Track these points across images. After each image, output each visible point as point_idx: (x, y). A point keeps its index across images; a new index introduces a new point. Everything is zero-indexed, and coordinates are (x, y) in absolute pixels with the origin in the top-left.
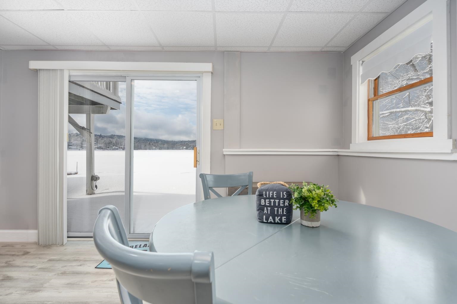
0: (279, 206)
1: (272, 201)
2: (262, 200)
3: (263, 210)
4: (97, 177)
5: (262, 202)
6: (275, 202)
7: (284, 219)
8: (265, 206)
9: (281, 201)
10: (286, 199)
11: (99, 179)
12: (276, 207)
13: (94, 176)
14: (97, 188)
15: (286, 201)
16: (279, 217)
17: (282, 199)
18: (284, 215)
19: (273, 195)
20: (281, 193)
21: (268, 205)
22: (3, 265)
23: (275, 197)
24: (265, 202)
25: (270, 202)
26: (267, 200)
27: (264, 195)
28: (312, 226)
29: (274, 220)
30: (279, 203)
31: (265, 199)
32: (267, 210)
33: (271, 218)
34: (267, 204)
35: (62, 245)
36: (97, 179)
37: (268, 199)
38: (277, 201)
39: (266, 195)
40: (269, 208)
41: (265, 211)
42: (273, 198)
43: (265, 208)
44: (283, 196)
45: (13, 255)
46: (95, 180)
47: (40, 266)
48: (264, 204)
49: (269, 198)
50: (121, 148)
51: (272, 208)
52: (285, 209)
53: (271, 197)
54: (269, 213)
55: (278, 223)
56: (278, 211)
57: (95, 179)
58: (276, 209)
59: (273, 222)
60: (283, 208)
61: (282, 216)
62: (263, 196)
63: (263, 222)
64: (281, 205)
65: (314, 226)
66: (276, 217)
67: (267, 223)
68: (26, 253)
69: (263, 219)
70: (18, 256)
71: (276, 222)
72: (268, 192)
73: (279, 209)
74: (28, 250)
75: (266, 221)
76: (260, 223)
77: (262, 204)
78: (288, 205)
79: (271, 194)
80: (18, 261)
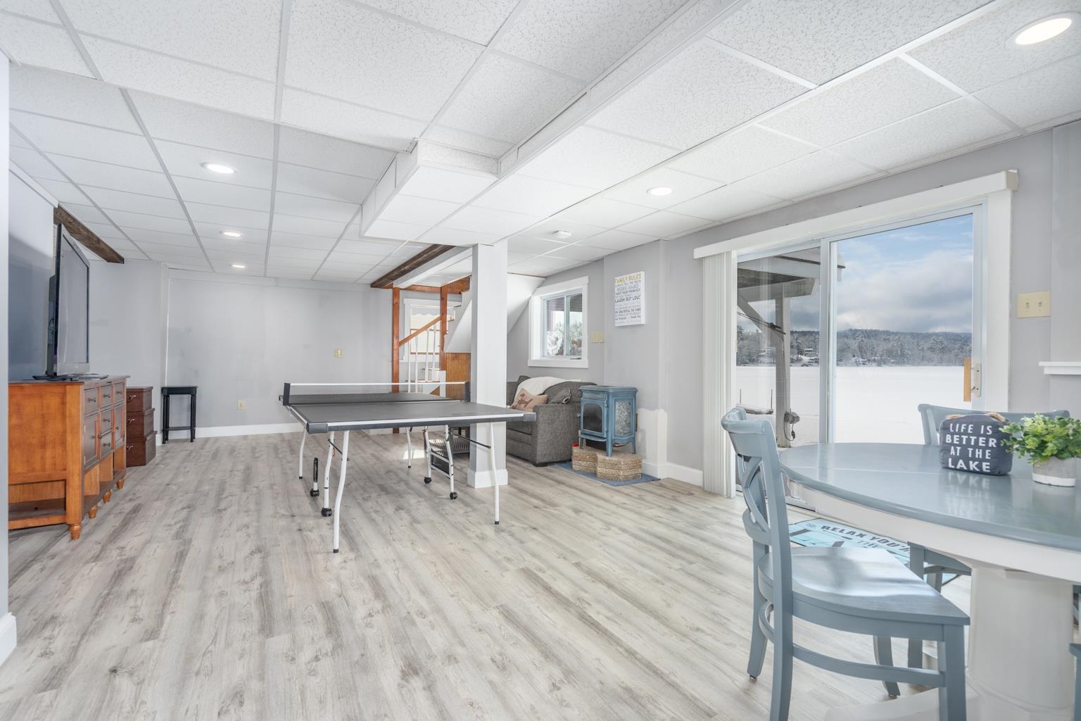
0: (976, 446)
1: (965, 437)
2: (948, 435)
3: (949, 451)
4: (794, 415)
5: (947, 439)
6: (969, 440)
7: (987, 465)
8: (952, 444)
9: (981, 439)
10: (991, 436)
11: (798, 420)
12: (971, 447)
13: (788, 414)
14: (794, 438)
15: (991, 440)
16: (976, 463)
17: (982, 436)
18: (987, 461)
19: (966, 430)
20: (983, 427)
21: (958, 443)
22: (670, 497)
23: (969, 432)
24: (952, 439)
25: (961, 440)
26: (955, 436)
27: (951, 428)
28: (1047, 483)
29: (967, 465)
30: (977, 441)
31: (952, 435)
32: (956, 450)
33: (961, 462)
34: (955, 442)
35: (729, 497)
36: (794, 420)
37: (957, 434)
38: (973, 438)
39: (954, 428)
40: (959, 448)
41: (953, 452)
42: (966, 433)
43: (952, 447)
44: (986, 431)
45: (679, 492)
46: (793, 422)
47: (703, 509)
48: (950, 441)
49: (960, 433)
50: (874, 360)
51: (964, 448)
52: (987, 451)
53: (962, 431)
54: (958, 454)
55: (974, 472)
56: (974, 453)
57: (791, 419)
58: (970, 450)
59: (965, 468)
60: (984, 449)
61: (981, 461)
62: (949, 430)
63: (948, 468)
64: (980, 444)
65: (1052, 484)
66: (971, 462)
67: (955, 469)
68: (691, 494)
69: (948, 463)
70: (683, 494)
71: (972, 469)
72: (958, 425)
73: (977, 450)
74: (693, 492)
75: (953, 467)
76: (944, 470)
77: (947, 442)
78: (995, 446)
79: (963, 428)
80: (683, 499)
